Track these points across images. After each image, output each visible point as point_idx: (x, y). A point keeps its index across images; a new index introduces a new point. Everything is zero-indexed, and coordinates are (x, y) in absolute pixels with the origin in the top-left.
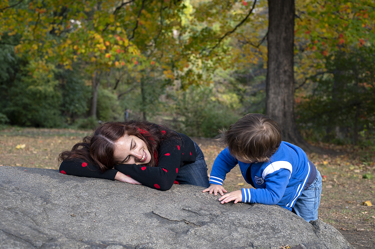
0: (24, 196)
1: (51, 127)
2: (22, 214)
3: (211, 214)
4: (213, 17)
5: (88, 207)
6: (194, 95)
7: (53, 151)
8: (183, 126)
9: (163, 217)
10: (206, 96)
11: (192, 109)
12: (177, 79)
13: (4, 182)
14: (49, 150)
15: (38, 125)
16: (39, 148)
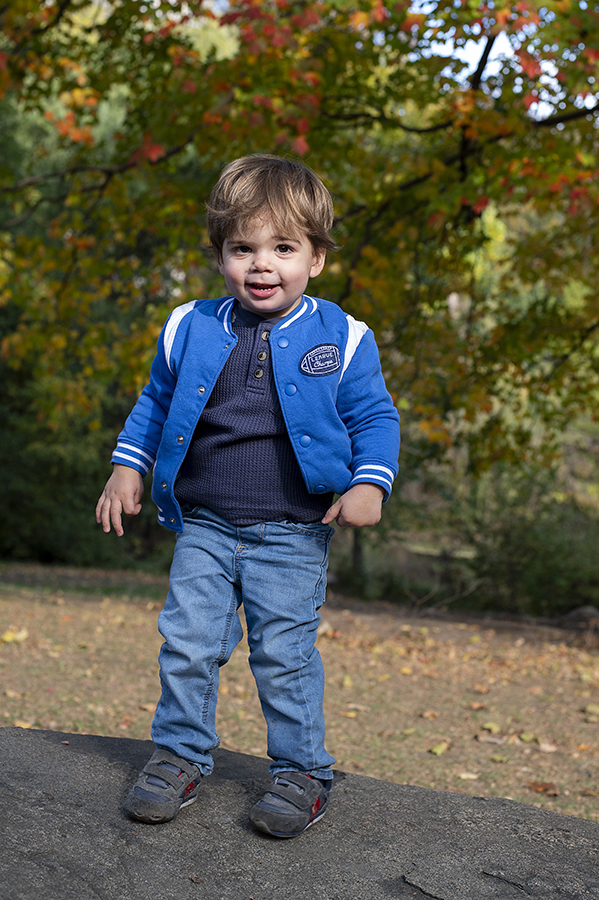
0: (68, 819)
1: (86, 564)
2: (65, 872)
3: (558, 891)
4: (566, 268)
5: (236, 856)
6: (504, 485)
7: (105, 653)
8: (468, 574)
9: (431, 895)
10: (536, 489)
11: (497, 526)
12: (456, 444)
13: (11, 775)
14: (92, 648)
15: (47, 556)
16: (65, 642)
